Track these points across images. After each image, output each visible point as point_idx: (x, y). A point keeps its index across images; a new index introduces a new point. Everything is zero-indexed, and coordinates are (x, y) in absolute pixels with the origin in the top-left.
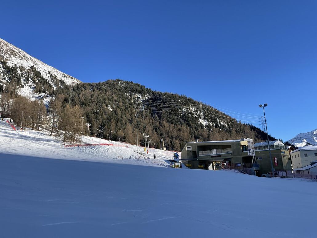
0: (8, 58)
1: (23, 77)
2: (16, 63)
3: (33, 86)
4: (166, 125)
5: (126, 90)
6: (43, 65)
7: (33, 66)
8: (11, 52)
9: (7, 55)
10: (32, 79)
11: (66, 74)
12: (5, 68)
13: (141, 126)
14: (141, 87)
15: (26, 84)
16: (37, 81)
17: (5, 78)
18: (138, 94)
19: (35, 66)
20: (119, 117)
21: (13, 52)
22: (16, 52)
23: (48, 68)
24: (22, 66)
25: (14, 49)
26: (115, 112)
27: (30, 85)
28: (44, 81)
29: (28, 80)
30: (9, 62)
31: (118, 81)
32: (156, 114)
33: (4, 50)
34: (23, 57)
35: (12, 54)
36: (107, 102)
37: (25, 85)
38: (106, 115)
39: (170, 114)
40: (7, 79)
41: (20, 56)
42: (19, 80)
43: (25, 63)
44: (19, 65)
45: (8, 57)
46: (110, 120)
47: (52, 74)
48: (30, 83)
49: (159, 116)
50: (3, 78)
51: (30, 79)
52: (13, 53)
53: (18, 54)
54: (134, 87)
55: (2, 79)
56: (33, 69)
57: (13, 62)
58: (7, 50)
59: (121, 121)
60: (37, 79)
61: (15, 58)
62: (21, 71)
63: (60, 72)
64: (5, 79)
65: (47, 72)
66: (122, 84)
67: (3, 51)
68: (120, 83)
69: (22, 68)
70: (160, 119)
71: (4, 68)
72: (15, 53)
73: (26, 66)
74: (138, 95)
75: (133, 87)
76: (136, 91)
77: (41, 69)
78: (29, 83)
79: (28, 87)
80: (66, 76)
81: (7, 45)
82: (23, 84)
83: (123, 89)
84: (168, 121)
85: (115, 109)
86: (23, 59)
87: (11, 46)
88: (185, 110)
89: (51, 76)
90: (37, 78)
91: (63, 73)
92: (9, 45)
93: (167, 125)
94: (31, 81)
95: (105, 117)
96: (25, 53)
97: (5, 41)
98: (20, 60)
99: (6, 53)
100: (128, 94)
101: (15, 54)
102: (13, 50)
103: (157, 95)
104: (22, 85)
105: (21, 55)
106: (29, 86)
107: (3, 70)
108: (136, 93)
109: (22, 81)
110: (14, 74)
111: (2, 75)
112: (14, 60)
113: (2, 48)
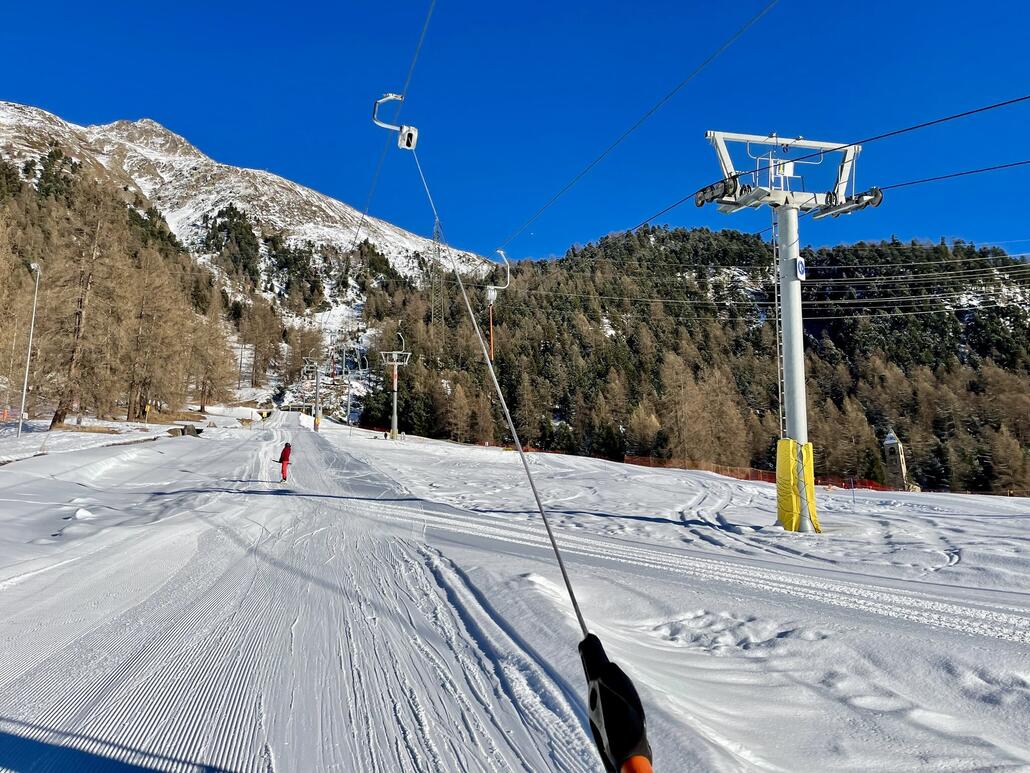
0: (291, 228)
1: (329, 276)
2: (313, 238)
3: (359, 302)
4: (887, 373)
5: (679, 260)
6: (404, 236)
7: (366, 242)
8: (301, 209)
9: (287, 219)
10: (357, 280)
11: (472, 255)
12: (274, 256)
13: (754, 387)
14: (744, 240)
15: (338, 299)
16: (375, 284)
17: (272, 285)
18: (732, 268)
19: (371, 241)
20: (648, 357)
21: (306, 207)
22: (316, 206)
23: (416, 243)
24: (333, 244)
25: (314, 200)
26: (630, 342)
27: (349, 299)
28: (395, 282)
29: (346, 285)
30: (293, 237)
31: (646, 232)
32: (824, 333)
33: (279, 205)
34: (338, 218)
35: (302, 214)
36: (595, 304)
37: (336, 302)
38: (588, 355)
39: (897, 324)
40: (277, 290)
41: (328, 216)
42: (316, 287)
43: (341, 235)
44: (321, 243)
45: (290, 225)
46: (602, 375)
47: (426, 259)
48: (350, 295)
49: (839, 343)
50: (266, 287)
51: (351, 281)
52: (307, 212)
53: (324, 211)
54: (714, 243)
55: (264, 291)
56: (365, 250)
57: (304, 237)
58: (289, 204)
59: (656, 374)
60: (376, 279)
61: (312, 224)
62: (325, 259)
63: (455, 250)
64: (272, 289)
65: (410, 254)
66: (661, 241)
67: (277, 208)
68: (652, 239)
69: (329, 251)
70: (851, 353)
71: (271, 256)
72: (313, 208)
73: (345, 244)
74: (734, 271)
75: (710, 244)
76: (724, 258)
77: (391, 248)
78: (349, 292)
79: (344, 306)
80: (474, 260)
81: (291, 190)
82: (329, 300)
83: (666, 255)
84: (895, 358)
85: (630, 331)
86: (338, 225)
87: (304, 192)
88: (975, 302)
89: (422, 264)
90: (373, 275)
91: (461, 253)
92: (298, 188)
93: (893, 373)
94: (356, 285)
95: (581, 362)
96: (349, 209)
97: (285, 181)
98: (326, 229)
99: (287, 213)
100: (690, 276)
101: (315, 212)
102: (307, 203)
103: (820, 262)
104: (324, 303)
105: (332, 214)
106: (348, 303)
107: (269, 262)
108: (723, 265)
109: (327, 292)
110: (299, 270)
111: (265, 278)
112: (308, 231)
113: (273, 200)
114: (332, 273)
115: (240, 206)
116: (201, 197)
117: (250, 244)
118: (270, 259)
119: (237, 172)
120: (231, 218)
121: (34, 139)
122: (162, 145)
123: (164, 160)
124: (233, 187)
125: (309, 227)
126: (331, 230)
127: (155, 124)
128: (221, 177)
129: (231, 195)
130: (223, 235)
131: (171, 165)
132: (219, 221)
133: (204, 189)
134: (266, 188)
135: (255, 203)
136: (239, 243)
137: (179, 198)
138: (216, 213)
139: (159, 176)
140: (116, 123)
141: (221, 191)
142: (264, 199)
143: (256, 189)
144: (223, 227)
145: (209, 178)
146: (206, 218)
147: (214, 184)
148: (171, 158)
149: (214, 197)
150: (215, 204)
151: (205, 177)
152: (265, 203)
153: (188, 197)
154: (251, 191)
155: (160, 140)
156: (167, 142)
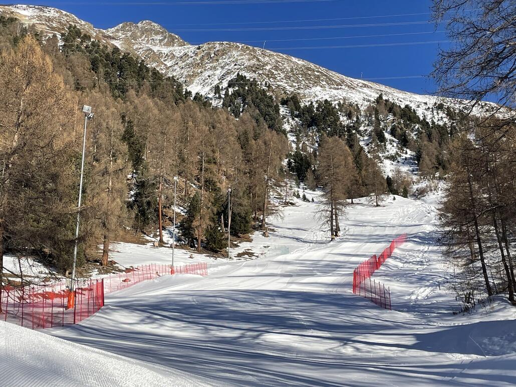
0: (301, 92)
2: (327, 98)
8: (304, 75)
9: (294, 84)
10: (393, 133)
12: (297, 116)
15: (380, 154)
16: (414, 136)
21: (309, 72)
24: (348, 102)
25: (312, 67)
27: (392, 153)
29: (382, 139)
30: (306, 99)
33: (284, 72)
35: (307, 79)
37: (377, 157)
43: (351, 95)
44: (337, 101)
45: (299, 89)
47: (451, 109)
48: (392, 149)
51: (387, 135)
52: (311, 77)
57: (317, 98)
58: (292, 71)
60: (412, 131)
61: (318, 87)
62: (350, 117)
67: (282, 75)
69: (349, 109)
71: (293, 116)
73: (360, 102)
78: (389, 146)
86: (343, 87)
90: (408, 127)
92: (295, 59)
94: (393, 139)
99: (293, 79)
101: (318, 77)
106: (393, 158)
107: (293, 123)
110: (329, 126)
111: (294, 138)
112: (317, 93)
113: (276, 68)
114: (362, 128)
115: (248, 75)
116: (207, 74)
117: (269, 106)
118: (293, 119)
119: (237, 47)
120: (242, 86)
121: (54, 25)
122: (161, 41)
123: (165, 50)
124: (237, 60)
125: (317, 89)
126: (340, 91)
127: (153, 24)
128: (224, 53)
129: (236, 67)
130: (239, 101)
131: (172, 53)
132: (231, 90)
133: (209, 66)
134: (267, 59)
135: (261, 72)
136: (258, 106)
137: (186, 76)
138: (225, 84)
139: (163, 64)
140: (121, 25)
141: (225, 65)
142: (268, 67)
143: (258, 60)
144: (236, 94)
145: (213, 55)
146: (217, 89)
147: (217, 60)
148: (171, 48)
149: (219, 72)
150: (222, 78)
151: (209, 54)
152: (269, 71)
153: (195, 75)
154: (254, 62)
155: (159, 37)
156: (165, 37)
